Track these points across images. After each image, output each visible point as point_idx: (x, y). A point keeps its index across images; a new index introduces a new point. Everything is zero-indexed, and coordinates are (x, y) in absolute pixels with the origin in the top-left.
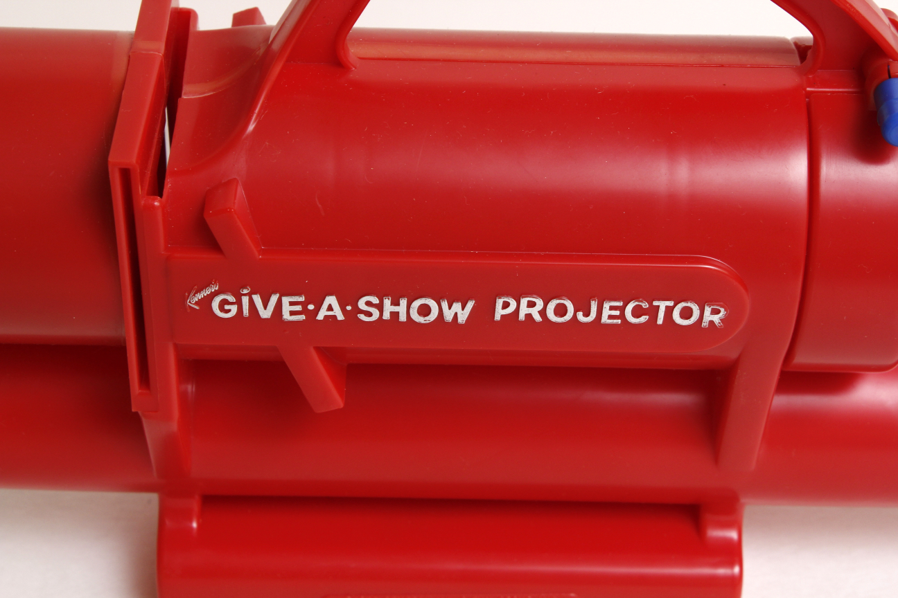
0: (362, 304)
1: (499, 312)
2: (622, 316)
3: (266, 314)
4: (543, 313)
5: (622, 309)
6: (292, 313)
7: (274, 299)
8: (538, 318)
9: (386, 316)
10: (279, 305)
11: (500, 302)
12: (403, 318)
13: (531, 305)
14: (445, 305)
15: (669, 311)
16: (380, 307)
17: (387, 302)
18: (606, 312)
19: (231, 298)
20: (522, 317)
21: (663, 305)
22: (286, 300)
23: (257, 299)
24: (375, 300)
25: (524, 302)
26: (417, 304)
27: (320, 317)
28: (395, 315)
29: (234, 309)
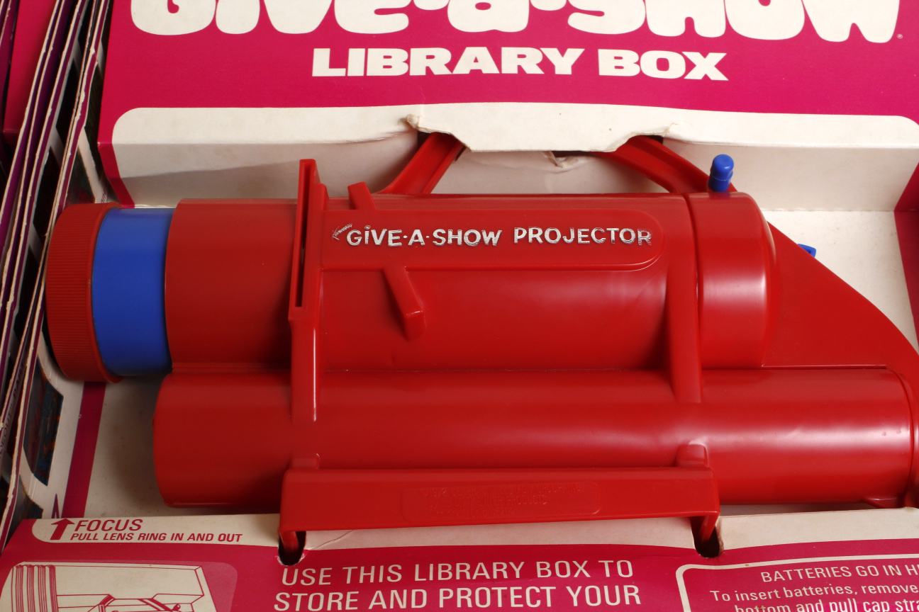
0: (435, 234)
1: (517, 237)
2: (590, 238)
3: (378, 242)
4: (542, 236)
5: (589, 233)
6: (394, 241)
7: (384, 232)
8: (540, 240)
9: (450, 241)
10: (386, 235)
11: (516, 231)
12: (460, 242)
13: (535, 232)
14: (484, 233)
15: (617, 234)
16: (446, 236)
17: (450, 233)
18: (580, 235)
19: (359, 232)
20: (530, 240)
21: (613, 231)
22: (391, 233)
23: (374, 233)
24: (443, 231)
25: (531, 230)
26: (467, 233)
27: (410, 243)
28: (455, 241)
29: (360, 239)
